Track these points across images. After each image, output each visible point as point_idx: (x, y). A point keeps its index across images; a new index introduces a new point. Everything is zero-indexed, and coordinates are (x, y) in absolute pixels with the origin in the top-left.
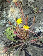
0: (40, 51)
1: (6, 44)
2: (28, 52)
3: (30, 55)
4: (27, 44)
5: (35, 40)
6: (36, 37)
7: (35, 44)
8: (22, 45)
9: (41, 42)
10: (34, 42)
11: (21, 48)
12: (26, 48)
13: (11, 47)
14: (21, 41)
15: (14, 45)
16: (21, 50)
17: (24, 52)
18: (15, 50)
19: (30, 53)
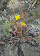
0: (32, 49)
1: (2, 39)
2: (21, 48)
3: (22, 51)
4: (21, 41)
5: (29, 39)
6: (31, 37)
7: (29, 42)
8: (16, 41)
9: (35, 41)
10: (28, 40)
11: (15, 44)
12: (20, 44)
13: (6, 41)
14: (16, 38)
15: (9, 40)
16: (15, 45)
17: (17, 48)
18: (9, 45)
19: (23, 50)
